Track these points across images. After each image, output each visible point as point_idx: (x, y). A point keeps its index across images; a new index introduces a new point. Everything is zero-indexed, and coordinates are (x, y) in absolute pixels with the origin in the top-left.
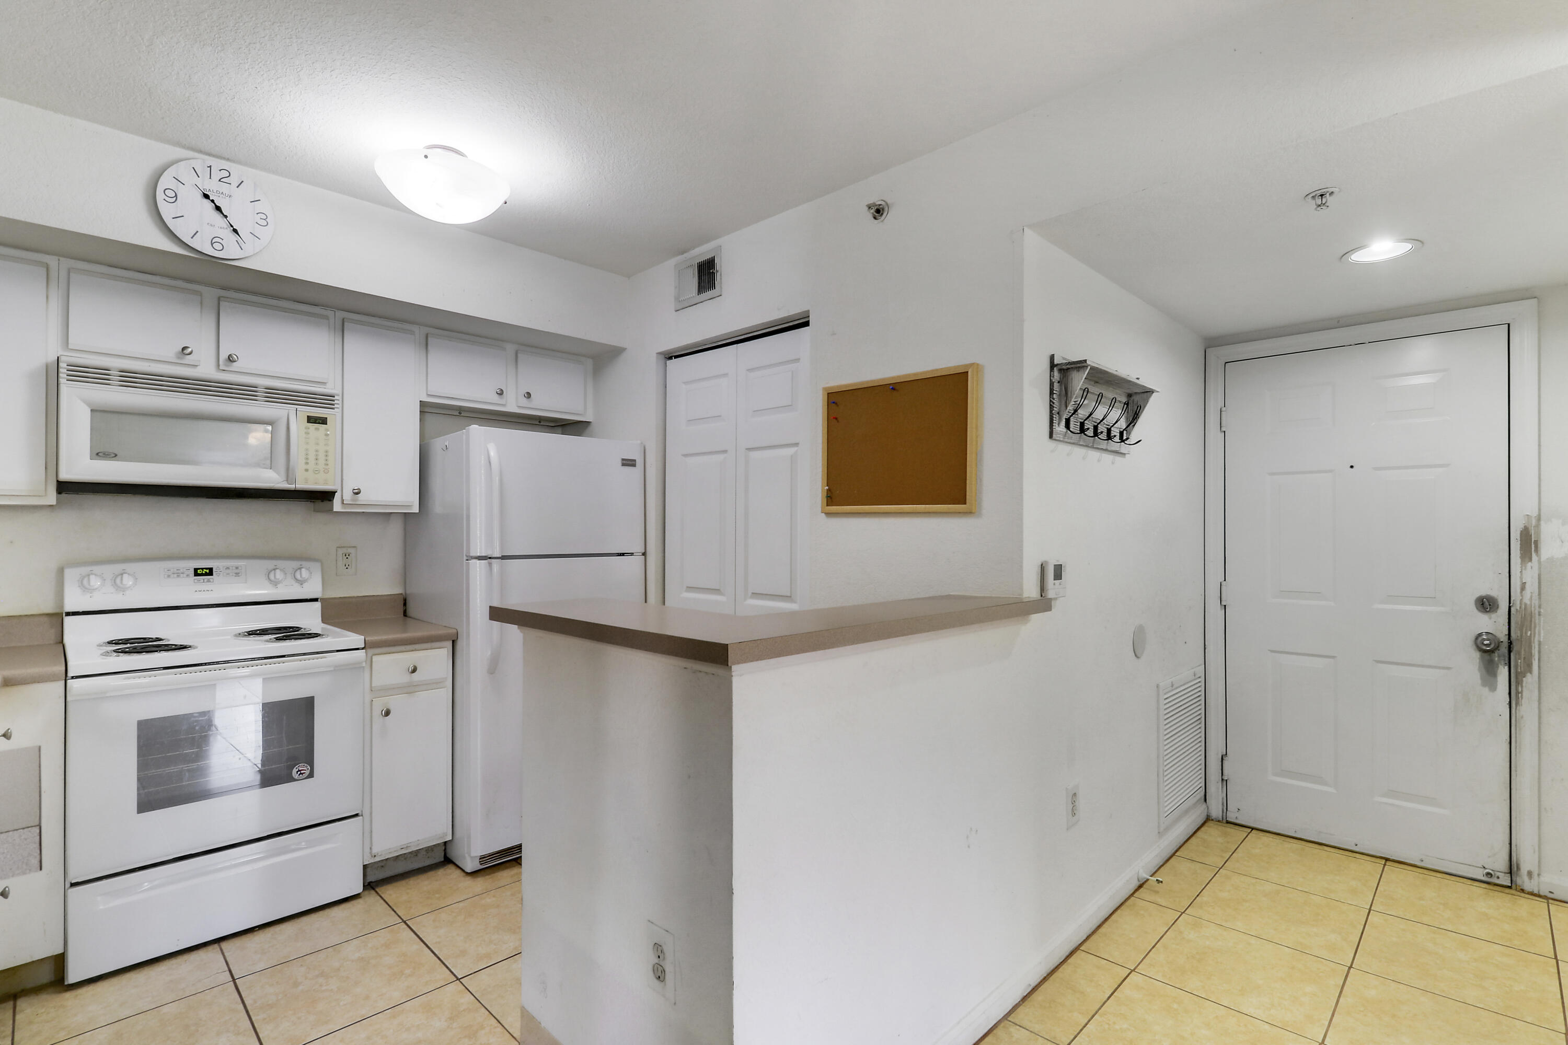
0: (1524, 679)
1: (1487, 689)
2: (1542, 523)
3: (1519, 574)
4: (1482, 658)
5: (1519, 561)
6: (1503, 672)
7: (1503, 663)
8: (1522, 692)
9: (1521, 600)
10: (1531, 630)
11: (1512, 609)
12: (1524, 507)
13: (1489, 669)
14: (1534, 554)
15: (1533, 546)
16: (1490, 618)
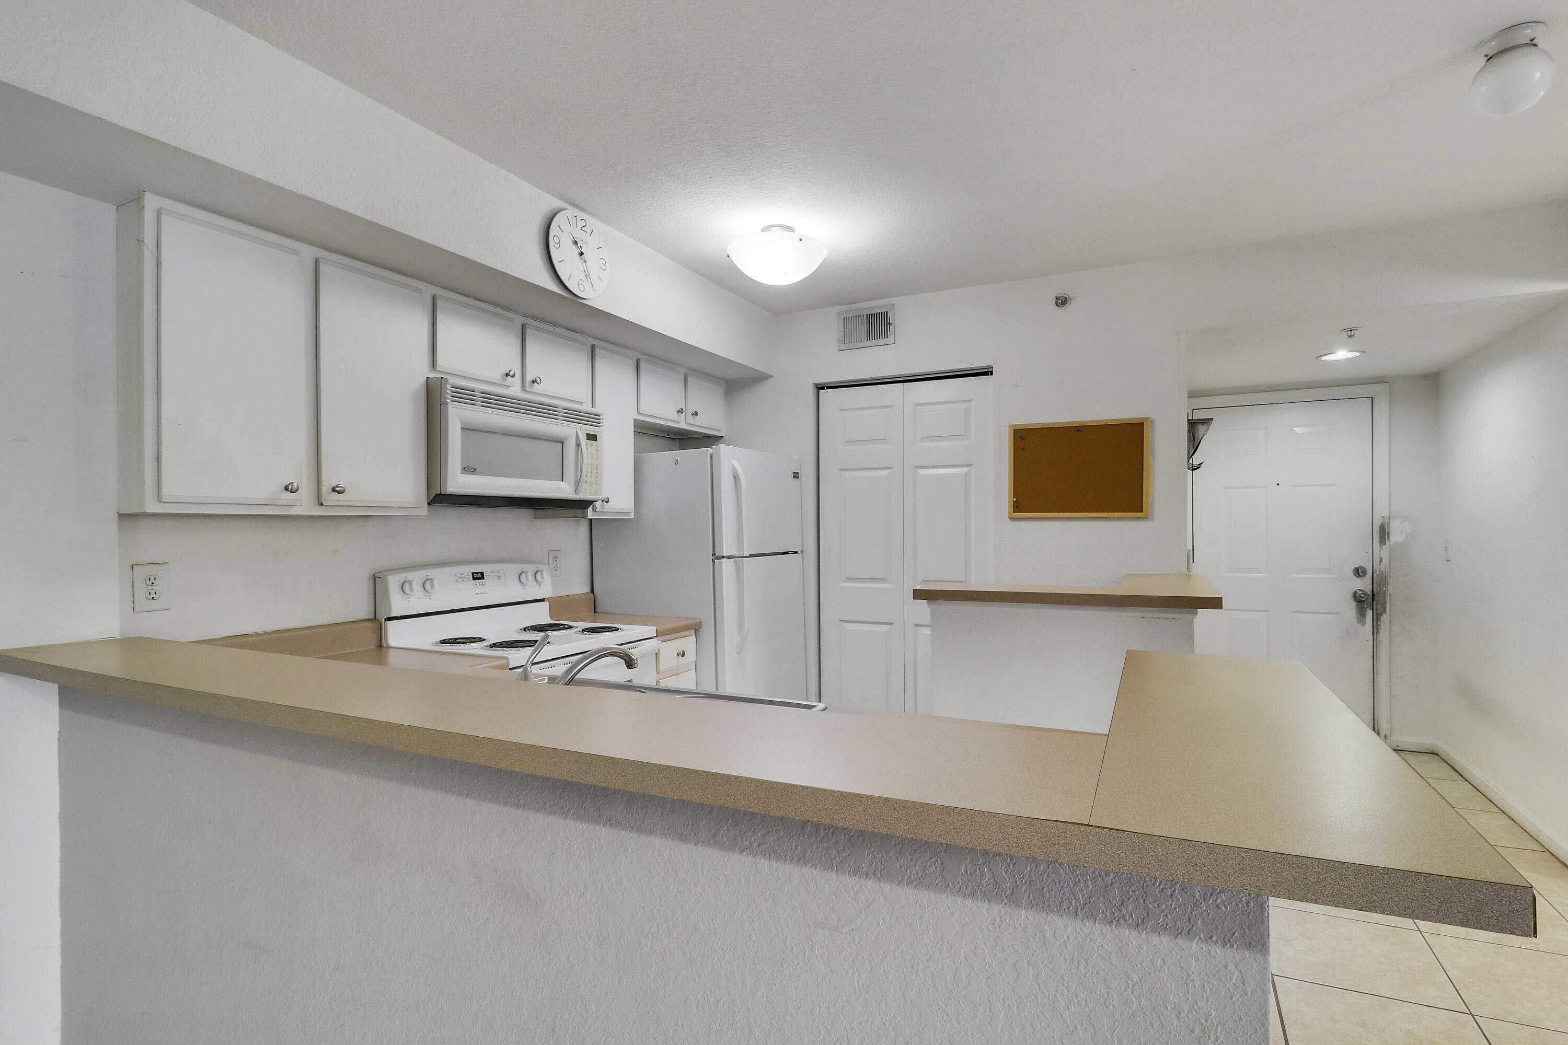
0: (1382, 617)
1: (1360, 625)
2: (1391, 521)
3: (1378, 553)
4: (1357, 606)
5: (1378, 544)
6: (1369, 613)
7: (1369, 608)
8: (1380, 626)
9: (1380, 569)
10: (1385, 587)
11: (1374, 574)
12: (1381, 510)
13: (1361, 613)
14: (1387, 540)
15: (1386, 535)
16: (1362, 580)
